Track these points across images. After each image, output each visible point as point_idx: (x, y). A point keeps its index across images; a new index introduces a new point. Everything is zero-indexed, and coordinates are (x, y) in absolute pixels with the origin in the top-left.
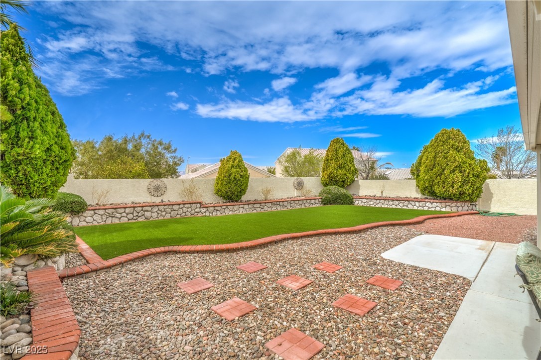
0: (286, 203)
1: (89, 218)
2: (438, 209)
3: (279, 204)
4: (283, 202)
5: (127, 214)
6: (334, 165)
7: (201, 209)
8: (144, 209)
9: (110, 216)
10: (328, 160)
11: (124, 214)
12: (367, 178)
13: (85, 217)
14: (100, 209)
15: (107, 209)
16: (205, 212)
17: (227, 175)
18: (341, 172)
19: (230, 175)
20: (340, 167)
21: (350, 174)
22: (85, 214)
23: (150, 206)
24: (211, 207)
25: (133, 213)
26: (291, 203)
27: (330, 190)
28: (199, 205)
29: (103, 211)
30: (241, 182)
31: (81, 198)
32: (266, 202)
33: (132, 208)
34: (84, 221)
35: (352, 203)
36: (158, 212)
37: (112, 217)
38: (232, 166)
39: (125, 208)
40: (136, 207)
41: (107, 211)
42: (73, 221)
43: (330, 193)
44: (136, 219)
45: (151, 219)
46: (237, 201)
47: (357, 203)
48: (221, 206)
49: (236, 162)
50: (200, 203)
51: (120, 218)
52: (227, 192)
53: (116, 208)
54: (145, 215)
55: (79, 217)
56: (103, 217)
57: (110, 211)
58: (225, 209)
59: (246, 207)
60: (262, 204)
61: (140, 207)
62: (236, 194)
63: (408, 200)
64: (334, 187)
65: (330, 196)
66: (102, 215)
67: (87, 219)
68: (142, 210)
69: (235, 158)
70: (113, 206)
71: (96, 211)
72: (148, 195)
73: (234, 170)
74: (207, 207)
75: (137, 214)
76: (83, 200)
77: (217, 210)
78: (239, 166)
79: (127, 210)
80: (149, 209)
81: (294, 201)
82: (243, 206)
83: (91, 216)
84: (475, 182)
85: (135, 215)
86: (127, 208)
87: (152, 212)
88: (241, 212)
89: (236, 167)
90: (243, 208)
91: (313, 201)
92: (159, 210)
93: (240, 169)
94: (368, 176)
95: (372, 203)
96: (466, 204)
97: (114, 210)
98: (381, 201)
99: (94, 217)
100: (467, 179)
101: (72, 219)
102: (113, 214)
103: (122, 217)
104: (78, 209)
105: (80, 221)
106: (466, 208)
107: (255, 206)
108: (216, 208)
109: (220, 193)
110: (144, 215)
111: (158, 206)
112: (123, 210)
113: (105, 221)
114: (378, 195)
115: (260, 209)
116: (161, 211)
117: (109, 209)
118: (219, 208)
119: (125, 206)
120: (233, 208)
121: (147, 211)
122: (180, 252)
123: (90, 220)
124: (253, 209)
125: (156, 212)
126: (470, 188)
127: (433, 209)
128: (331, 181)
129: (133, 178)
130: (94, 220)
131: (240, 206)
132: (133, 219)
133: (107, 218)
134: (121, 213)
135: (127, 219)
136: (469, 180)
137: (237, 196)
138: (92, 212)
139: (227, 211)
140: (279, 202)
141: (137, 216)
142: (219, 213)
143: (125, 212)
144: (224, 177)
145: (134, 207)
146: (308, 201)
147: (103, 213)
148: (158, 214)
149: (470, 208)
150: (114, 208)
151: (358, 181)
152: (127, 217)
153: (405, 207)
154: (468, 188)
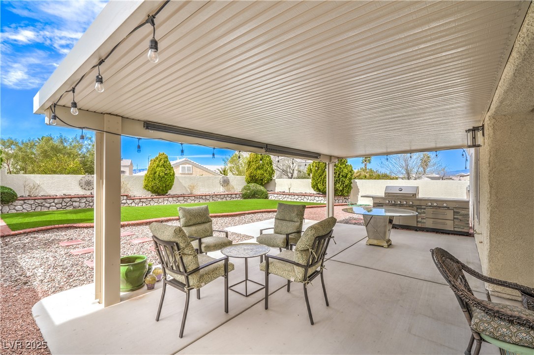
0: (209, 196)
1: (19, 207)
2: (322, 202)
3: (202, 198)
4: (206, 196)
5: (56, 204)
6: (254, 166)
7: (128, 201)
8: (73, 200)
9: (39, 206)
10: (250, 162)
11: (53, 204)
12: (291, 178)
13: (15, 206)
14: (29, 199)
15: (36, 199)
16: (131, 203)
17: (153, 172)
18: (259, 172)
19: (155, 173)
20: (258, 168)
21: (267, 174)
22: (14, 204)
23: (79, 198)
24: (137, 199)
25: (61, 203)
26: (213, 197)
27: (249, 186)
28: (125, 197)
29: (33, 201)
30: (166, 179)
31: (11, 190)
32: (190, 196)
33: (62, 199)
34: (14, 209)
35: (267, 197)
36: (86, 202)
37: (41, 206)
38: (158, 166)
39: (54, 199)
40: (65, 198)
41: (36, 201)
42: (3, 209)
43: (249, 189)
44: (65, 208)
45: (80, 208)
46: (163, 195)
47: (272, 197)
48: (146, 199)
49: (161, 162)
50: (126, 196)
51: (49, 207)
52: (153, 187)
53: (45, 199)
54: (74, 205)
55: (8, 206)
56: (33, 206)
57: (39, 201)
58: (150, 201)
59: (170, 199)
60: (185, 198)
61: (68, 198)
62: (161, 188)
63: (305, 195)
64: (253, 184)
65: (249, 192)
66: (31, 205)
67: (16, 208)
68: (71, 200)
69: (161, 159)
70: (42, 197)
71: (26, 201)
72: (80, 189)
73: (159, 169)
74: (133, 199)
75: (66, 204)
76: (14, 191)
77: (143, 202)
78: (164, 166)
79: (56, 201)
80: (78, 200)
81: (216, 195)
82: (167, 199)
83: (21, 206)
84: (344, 181)
85: (63, 205)
86: (56, 198)
87: (80, 203)
88: (165, 204)
89: (161, 166)
90: (168, 200)
91: (234, 196)
92: (87, 201)
93: (165, 168)
94: (292, 176)
95: (280, 197)
96: (341, 198)
97: (43, 201)
98: (287, 196)
99: (24, 206)
100: (338, 179)
101: (2, 207)
102: (42, 204)
103: (50, 206)
104: (8, 199)
105: (10, 209)
106: (341, 201)
107: (179, 199)
108: (142, 200)
109: (147, 188)
110: (72, 205)
111: (86, 197)
112: (52, 201)
113: (34, 210)
114: (287, 191)
115: (184, 201)
116: (89, 202)
117: (38, 199)
118: (145, 200)
119: (55, 197)
120: (158, 201)
121: (76, 202)
122: (79, 228)
123: (20, 208)
124: (177, 201)
125: (85, 202)
126: (341, 186)
127: (319, 202)
128: (253, 179)
129: (68, 174)
130: (24, 209)
131: (165, 199)
132: (61, 208)
133: (36, 207)
134: (50, 203)
135: (56, 208)
136: (340, 180)
137: (163, 190)
138: (22, 202)
139: (152, 203)
140: (202, 196)
141: (65, 205)
142: (144, 204)
143: (54, 202)
144: (150, 174)
145: (63, 198)
146: (229, 196)
147: (32, 203)
148: (86, 204)
149: (344, 201)
150: (43, 199)
151: (275, 180)
152: (55, 206)
153: (302, 201)
154: (339, 185)
